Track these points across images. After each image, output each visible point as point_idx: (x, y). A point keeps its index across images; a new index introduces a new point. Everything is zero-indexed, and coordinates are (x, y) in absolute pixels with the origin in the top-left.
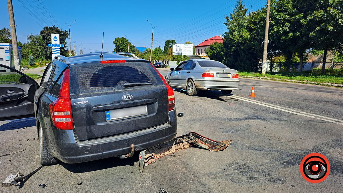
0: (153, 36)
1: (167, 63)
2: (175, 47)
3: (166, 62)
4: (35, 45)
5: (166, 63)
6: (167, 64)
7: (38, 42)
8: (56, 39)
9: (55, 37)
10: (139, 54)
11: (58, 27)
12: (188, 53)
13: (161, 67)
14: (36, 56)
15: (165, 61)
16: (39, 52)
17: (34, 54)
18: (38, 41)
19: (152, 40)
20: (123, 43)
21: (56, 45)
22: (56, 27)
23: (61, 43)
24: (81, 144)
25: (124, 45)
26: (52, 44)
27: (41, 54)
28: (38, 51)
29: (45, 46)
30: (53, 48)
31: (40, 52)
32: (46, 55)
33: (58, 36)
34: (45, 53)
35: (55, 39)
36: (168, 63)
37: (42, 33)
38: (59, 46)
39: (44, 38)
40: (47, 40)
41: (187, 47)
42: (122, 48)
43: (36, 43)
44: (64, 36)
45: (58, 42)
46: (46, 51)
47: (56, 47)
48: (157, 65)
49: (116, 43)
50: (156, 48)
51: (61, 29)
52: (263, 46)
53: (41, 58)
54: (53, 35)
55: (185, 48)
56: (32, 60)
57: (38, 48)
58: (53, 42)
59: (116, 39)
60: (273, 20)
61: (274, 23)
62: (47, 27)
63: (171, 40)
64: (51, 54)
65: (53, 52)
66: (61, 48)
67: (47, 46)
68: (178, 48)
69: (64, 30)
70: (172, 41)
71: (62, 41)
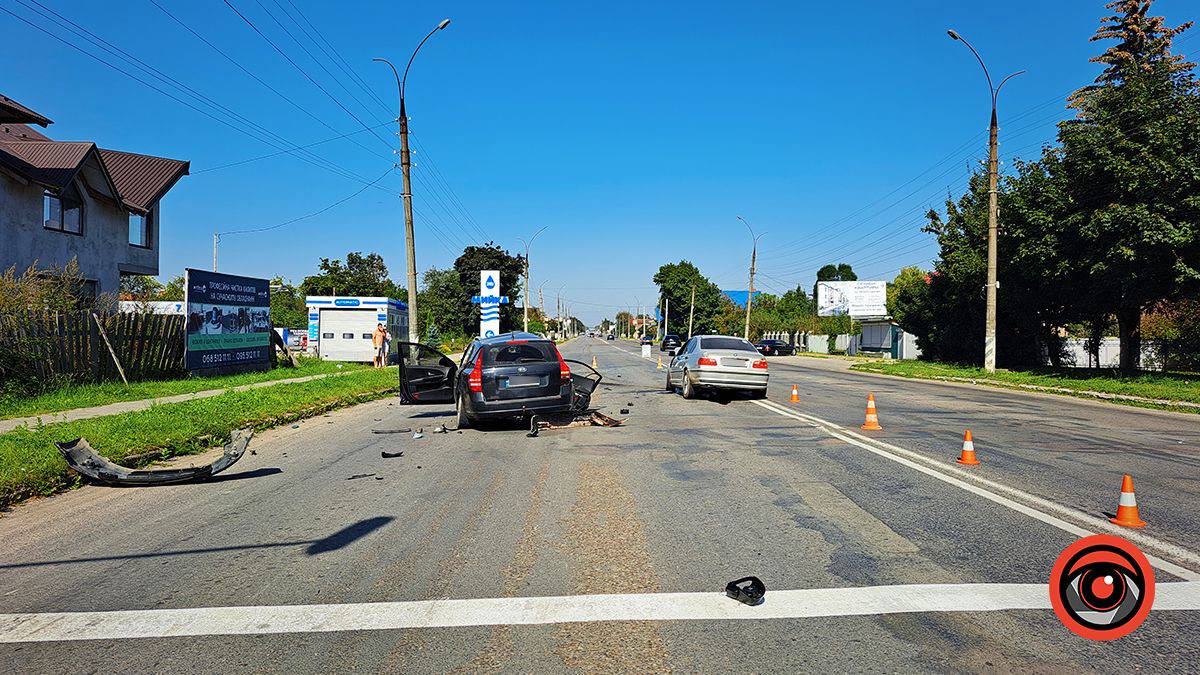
0: (754, 261)
1: (802, 341)
2: (827, 293)
3: (799, 336)
4: (441, 296)
5: (799, 343)
6: (803, 345)
7: (447, 288)
8: (491, 284)
9: (490, 279)
10: (730, 315)
11: (499, 247)
12: (872, 308)
13: (776, 353)
14: (443, 326)
15: (797, 334)
16: (449, 316)
17: (437, 321)
18: (448, 286)
19: (752, 274)
20: (684, 281)
21: (491, 299)
22: (494, 247)
23: (503, 292)
24: (487, 403)
25: (687, 286)
26: (482, 295)
27: (455, 320)
28: (447, 311)
29: (464, 298)
30: (483, 305)
31: (453, 313)
32: (465, 321)
33: (496, 275)
34: (463, 316)
35: (490, 282)
36: (805, 343)
37: (459, 263)
38: (497, 300)
39: (463, 278)
40: (471, 282)
41: (865, 289)
42: (678, 295)
43: (442, 291)
44: (511, 270)
45: (496, 292)
46: (467, 312)
47: (491, 304)
48: (764, 348)
49: (662, 282)
50: (790, 293)
51: (507, 252)
52: (986, 297)
53: (453, 330)
54: (485, 275)
55: (859, 294)
56: (433, 336)
57: (447, 303)
58: (485, 292)
59: (661, 269)
60: (1021, 228)
61: (1021, 235)
62: (472, 249)
63: (837, 267)
64: (478, 320)
65: (482, 317)
66: (502, 306)
67: (470, 298)
68: (836, 296)
69: (513, 255)
70: (843, 268)
71: (508, 286)
